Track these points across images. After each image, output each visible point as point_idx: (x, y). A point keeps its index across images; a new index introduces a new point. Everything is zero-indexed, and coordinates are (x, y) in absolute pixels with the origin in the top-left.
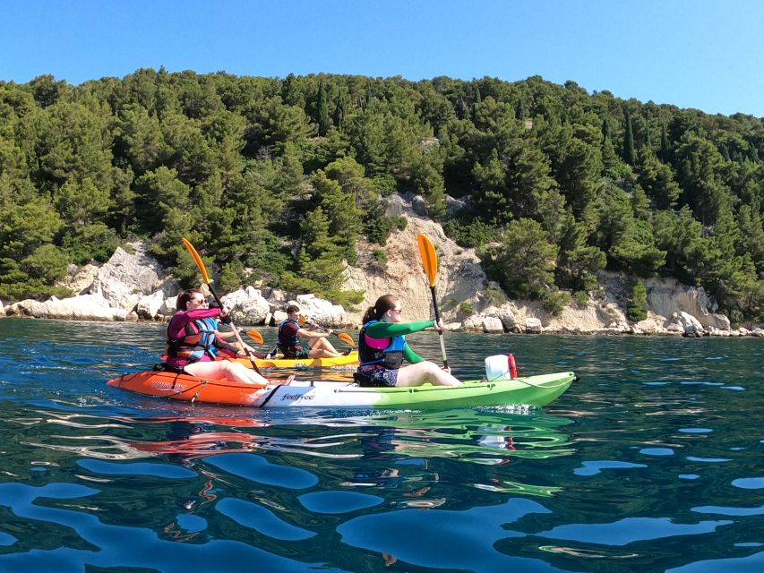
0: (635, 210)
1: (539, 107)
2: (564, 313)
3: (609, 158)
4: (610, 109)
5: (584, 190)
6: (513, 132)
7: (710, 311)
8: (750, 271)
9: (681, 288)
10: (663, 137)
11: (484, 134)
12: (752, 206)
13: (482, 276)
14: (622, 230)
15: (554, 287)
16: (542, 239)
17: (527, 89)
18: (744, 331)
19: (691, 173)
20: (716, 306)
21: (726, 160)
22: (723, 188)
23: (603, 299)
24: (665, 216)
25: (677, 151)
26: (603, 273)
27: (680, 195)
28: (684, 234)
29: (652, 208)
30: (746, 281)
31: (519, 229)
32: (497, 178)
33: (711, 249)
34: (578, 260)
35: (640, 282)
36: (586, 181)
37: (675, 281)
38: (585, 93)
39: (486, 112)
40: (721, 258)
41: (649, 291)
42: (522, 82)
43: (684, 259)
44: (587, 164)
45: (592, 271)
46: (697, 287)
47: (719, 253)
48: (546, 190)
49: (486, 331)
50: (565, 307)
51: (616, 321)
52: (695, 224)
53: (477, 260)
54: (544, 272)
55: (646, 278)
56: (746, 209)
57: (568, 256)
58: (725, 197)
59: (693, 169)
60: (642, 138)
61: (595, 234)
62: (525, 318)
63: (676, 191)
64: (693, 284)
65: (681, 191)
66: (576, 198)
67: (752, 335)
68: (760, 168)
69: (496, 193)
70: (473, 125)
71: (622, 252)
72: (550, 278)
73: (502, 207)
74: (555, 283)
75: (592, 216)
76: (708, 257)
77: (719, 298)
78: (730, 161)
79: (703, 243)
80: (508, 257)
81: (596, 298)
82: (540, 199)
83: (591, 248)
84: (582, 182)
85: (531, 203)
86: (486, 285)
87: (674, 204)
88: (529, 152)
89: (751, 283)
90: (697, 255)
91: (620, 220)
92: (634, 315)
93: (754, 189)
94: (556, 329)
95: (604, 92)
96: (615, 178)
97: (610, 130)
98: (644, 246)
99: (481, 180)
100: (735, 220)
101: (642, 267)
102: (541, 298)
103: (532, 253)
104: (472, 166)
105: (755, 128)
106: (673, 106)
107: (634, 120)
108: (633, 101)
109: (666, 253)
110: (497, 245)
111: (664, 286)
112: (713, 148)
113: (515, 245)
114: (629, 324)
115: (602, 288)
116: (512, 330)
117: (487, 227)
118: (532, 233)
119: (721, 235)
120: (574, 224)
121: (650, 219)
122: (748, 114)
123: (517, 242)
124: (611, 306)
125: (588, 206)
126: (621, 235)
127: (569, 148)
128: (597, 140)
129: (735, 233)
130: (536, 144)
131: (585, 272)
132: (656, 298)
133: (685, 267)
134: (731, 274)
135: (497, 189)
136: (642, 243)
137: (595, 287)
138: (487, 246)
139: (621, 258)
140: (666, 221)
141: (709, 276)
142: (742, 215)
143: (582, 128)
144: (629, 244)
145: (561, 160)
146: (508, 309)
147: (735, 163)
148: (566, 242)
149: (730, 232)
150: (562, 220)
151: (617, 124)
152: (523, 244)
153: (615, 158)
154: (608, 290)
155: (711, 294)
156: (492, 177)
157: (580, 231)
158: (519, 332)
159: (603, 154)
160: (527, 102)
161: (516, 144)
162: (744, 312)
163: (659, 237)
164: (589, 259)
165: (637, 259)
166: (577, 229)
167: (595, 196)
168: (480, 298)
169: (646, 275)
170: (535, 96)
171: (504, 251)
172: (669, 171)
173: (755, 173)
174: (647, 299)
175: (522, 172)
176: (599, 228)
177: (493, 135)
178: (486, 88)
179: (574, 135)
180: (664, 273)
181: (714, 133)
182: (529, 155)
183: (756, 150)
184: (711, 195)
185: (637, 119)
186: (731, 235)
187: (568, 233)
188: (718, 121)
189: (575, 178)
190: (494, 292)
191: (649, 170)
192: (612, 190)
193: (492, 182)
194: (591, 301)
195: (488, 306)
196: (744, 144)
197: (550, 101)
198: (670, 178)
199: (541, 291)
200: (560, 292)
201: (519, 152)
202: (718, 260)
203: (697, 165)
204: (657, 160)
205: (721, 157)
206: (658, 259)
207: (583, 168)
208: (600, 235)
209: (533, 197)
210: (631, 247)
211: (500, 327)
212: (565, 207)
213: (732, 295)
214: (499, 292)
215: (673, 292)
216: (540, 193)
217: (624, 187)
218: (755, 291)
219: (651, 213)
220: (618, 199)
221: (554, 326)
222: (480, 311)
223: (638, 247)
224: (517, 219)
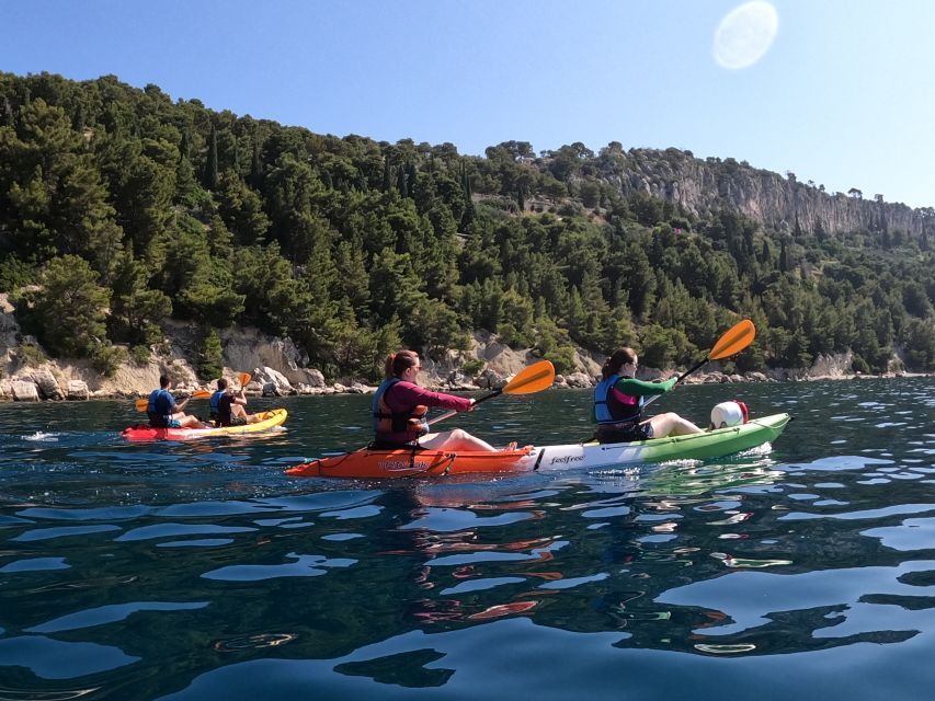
0: (213, 247)
1: (105, 115)
2: (118, 373)
3: (185, 182)
4: (196, 122)
5: (149, 220)
6: (64, 145)
7: (300, 365)
8: (348, 318)
9: (263, 339)
10: (254, 159)
11: (27, 146)
12: (354, 242)
13: (15, 329)
14: (193, 269)
15: (106, 340)
16: (90, 281)
17: (96, 91)
18: (340, 387)
19: (283, 203)
20: (307, 360)
21: (328, 189)
22: (321, 221)
23: (168, 354)
24: (246, 253)
25: (269, 175)
26: (168, 322)
27: (269, 228)
28: (268, 274)
29: (233, 243)
30: (342, 330)
31: (61, 268)
32: (39, 204)
33: (300, 292)
34: (137, 307)
35: (213, 333)
36: (153, 209)
37: (256, 331)
38: (168, 100)
39: (33, 117)
40: (312, 302)
41: (225, 344)
42: (91, 82)
43: (267, 304)
44: (155, 188)
45: (155, 320)
46: (282, 339)
47: (309, 297)
48: (100, 220)
49: (16, 399)
50: (121, 366)
51: (185, 381)
52: (284, 262)
53: (10, 308)
54: (94, 323)
55: (221, 328)
56: (346, 246)
57: (124, 301)
58: (323, 230)
59: (286, 199)
60: (228, 159)
61: (161, 274)
62: (69, 381)
63: (264, 223)
64: (279, 334)
65: (271, 223)
66: (138, 231)
67: (349, 391)
68: (367, 199)
69: (37, 222)
70: (15, 134)
71: (192, 296)
72: (101, 329)
73: (44, 241)
74: (108, 336)
75: (157, 252)
76: (296, 302)
77: (311, 350)
78: (332, 190)
79: (290, 286)
80: (49, 305)
81: (160, 353)
82: (93, 231)
83: (152, 292)
84: (146, 210)
85: (83, 236)
86: (19, 339)
87: (260, 239)
88: (83, 171)
89: (348, 332)
90: (283, 299)
91: (190, 258)
92: (207, 372)
93: (358, 223)
94: (108, 393)
95: (192, 101)
96: (191, 207)
97: (190, 147)
98: (219, 289)
99: (18, 205)
100: (332, 259)
101: (216, 315)
102: (90, 356)
103: (78, 298)
104: (9, 187)
105: (371, 152)
106: (274, 123)
107: (221, 137)
108: (227, 114)
109: (244, 297)
110: (37, 288)
111: (243, 337)
112: (313, 174)
113: (57, 288)
114: (201, 384)
115: (167, 341)
116: (52, 397)
117: (24, 266)
118: (77, 273)
119: (314, 276)
120: (132, 262)
121: (231, 257)
122: (364, 136)
123: (59, 285)
124: (177, 362)
125: (153, 240)
126: (191, 275)
127: (133, 168)
128: (172, 159)
129: (331, 274)
130: (93, 161)
131: (146, 321)
132: (234, 352)
133: (269, 314)
134: (324, 321)
135: (38, 217)
136: (217, 286)
137: (158, 339)
138: (23, 290)
139: (191, 303)
140: (247, 259)
141: (298, 324)
142: (341, 252)
143: (155, 143)
144: (201, 286)
145: (123, 182)
146: (47, 370)
147: (337, 192)
148: (122, 284)
149: (326, 272)
150: (118, 257)
151: (201, 140)
152: (66, 287)
153: (192, 182)
154: (175, 343)
155: (300, 346)
156: (33, 201)
157: (138, 271)
158: (61, 399)
159: (178, 177)
160: (94, 108)
161: (68, 159)
162: (341, 366)
163: (239, 278)
164: (151, 305)
165: (210, 305)
166: (136, 268)
167: (163, 227)
168: (12, 357)
169: (222, 324)
170: (106, 100)
171: (44, 296)
172: (257, 201)
173: (361, 205)
174: (224, 354)
175: (72, 197)
176: (165, 268)
177: (38, 147)
178: (43, 87)
179: (143, 152)
180: (243, 322)
181: (320, 156)
182: (80, 175)
183: (366, 179)
184: (306, 229)
185: (225, 135)
186: (326, 276)
187: (125, 273)
188: (326, 142)
189: (139, 205)
190: (30, 348)
191: (233, 198)
192: (185, 221)
193: (32, 208)
194: (153, 357)
195: (22, 367)
196: (352, 169)
197: (119, 108)
198: (257, 208)
199: (90, 346)
200: (114, 347)
201: (69, 171)
202: (309, 306)
203: (292, 194)
204: (245, 186)
205: (321, 185)
206: (234, 305)
207: (148, 194)
208: (166, 276)
209: (84, 228)
210: (204, 289)
211: (34, 393)
212: (124, 241)
213: (326, 346)
214: (36, 349)
215: (255, 344)
216: (94, 223)
217: (202, 218)
218: (354, 340)
219: (232, 250)
220: (193, 232)
221: (106, 389)
222: (12, 373)
223: (212, 290)
224: (60, 255)
